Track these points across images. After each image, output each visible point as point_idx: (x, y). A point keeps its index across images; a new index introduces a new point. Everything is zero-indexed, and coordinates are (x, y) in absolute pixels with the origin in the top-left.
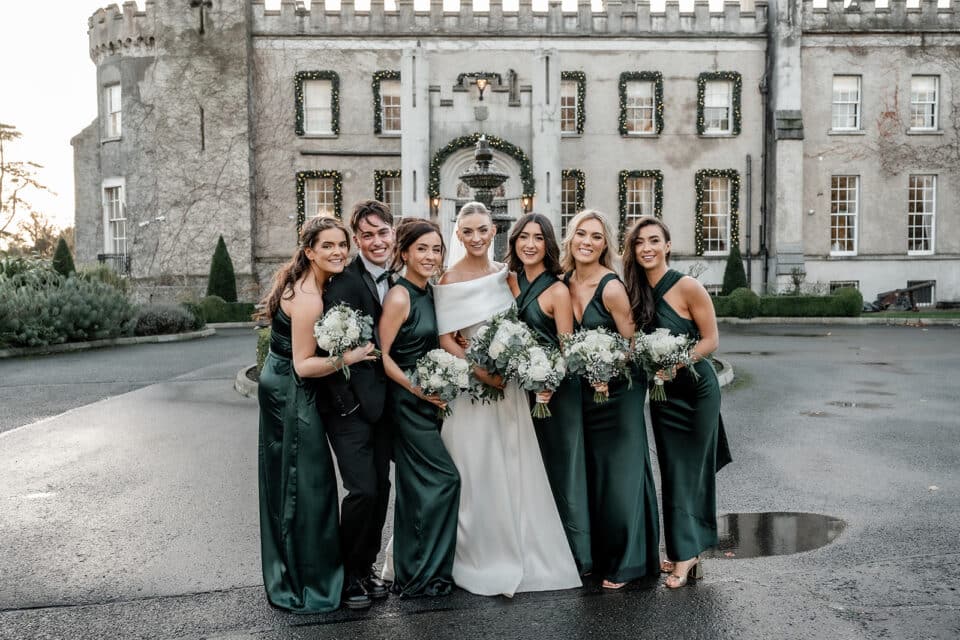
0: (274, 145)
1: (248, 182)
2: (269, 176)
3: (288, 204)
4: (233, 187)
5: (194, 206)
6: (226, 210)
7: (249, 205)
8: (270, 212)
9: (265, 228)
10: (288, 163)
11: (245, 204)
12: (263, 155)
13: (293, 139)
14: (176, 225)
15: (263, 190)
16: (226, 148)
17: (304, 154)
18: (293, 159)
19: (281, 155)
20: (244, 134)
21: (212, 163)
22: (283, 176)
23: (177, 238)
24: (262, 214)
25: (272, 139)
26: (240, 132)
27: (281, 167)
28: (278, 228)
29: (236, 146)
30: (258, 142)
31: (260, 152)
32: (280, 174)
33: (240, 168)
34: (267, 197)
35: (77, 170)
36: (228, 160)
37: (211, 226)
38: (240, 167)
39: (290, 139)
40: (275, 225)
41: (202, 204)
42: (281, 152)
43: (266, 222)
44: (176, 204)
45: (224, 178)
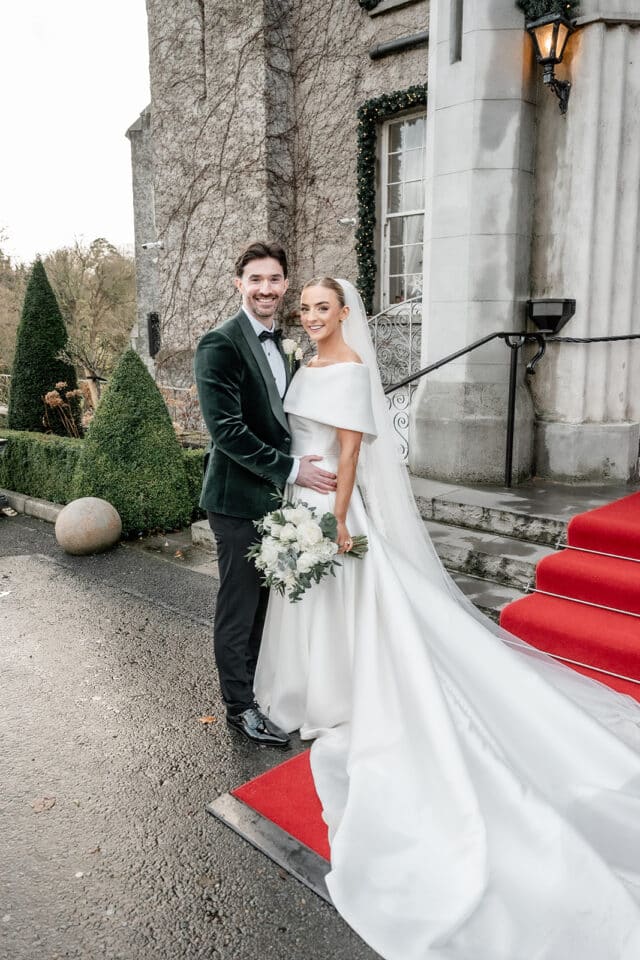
0: (327, 54)
1: (263, 149)
2: (317, 130)
3: (349, 191)
4: (243, 164)
5: (195, 215)
6: (235, 216)
7: (265, 199)
8: (318, 212)
9: (308, 252)
10: (348, 90)
11: (259, 199)
12: (308, 83)
13: (360, 24)
14: (175, 255)
15: (307, 164)
16: (231, 79)
17: (378, 56)
18: (358, 77)
19: (337, 73)
20: (255, 37)
21: (213, 119)
22: (339, 125)
23: (176, 283)
24: (305, 220)
25: (323, 38)
26: (252, 32)
27: (338, 101)
28: (330, 249)
29: (245, 70)
30: (300, 54)
31: (304, 78)
32: (334, 121)
33: (252, 118)
34: (313, 181)
35: (135, 183)
36: (235, 105)
37: (216, 252)
38: (251, 116)
39: (354, 27)
40: (326, 242)
41: (204, 208)
42: (339, 64)
43: (310, 237)
44: (175, 214)
45: (231, 148)
